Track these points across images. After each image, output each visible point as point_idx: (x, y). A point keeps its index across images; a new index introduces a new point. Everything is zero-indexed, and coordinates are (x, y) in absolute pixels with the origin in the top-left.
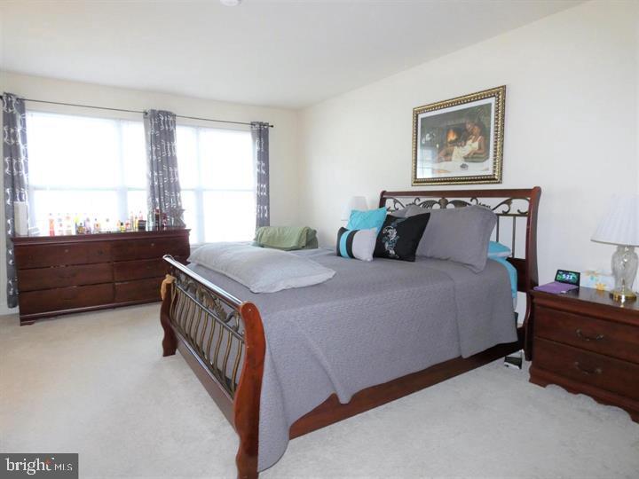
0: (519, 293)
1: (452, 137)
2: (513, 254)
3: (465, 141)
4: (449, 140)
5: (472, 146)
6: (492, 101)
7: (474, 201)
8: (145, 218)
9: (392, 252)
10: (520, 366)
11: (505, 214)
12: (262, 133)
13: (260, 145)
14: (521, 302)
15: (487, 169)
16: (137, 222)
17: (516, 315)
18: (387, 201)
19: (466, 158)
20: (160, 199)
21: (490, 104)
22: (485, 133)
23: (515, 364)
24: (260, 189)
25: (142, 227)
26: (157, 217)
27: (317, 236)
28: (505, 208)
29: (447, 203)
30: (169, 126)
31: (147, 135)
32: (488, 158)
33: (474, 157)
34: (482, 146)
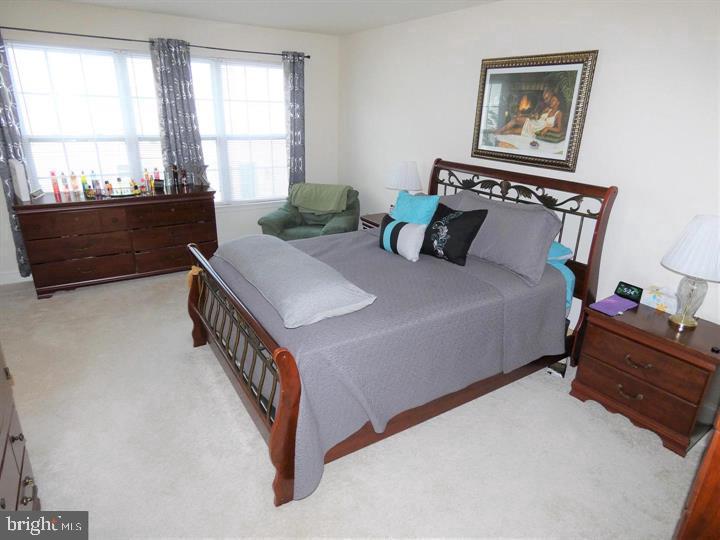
0: (574, 298)
1: (525, 106)
2: (575, 257)
3: (540, 114)
4: (521, 109)
5: (547, 121)
6: (579, 67)
7: (540, 190)
8: (162, 177)
9: (441, 252)
10: (563, 374)
11: (573, 211)
12: (296, 64)
13: (294, 83)
14: (575, 309)
15: (561, 153)
16: (153, 182)
17: (568, 322)
18: (442, 172)
19: (538, 135)
20: (177, 153)
21: (576, 72)
22: (564, 108)
23: (558, 372)
24: (295, 138)
25: (159, 189)
26: (175, 175)
27: (359, 197)
28: (573, 205)
29: (509, 187)
30: (182, 60)
31: (155, 71)
32: (564, 139)
33: (548, 136)
34: (559, 124)
